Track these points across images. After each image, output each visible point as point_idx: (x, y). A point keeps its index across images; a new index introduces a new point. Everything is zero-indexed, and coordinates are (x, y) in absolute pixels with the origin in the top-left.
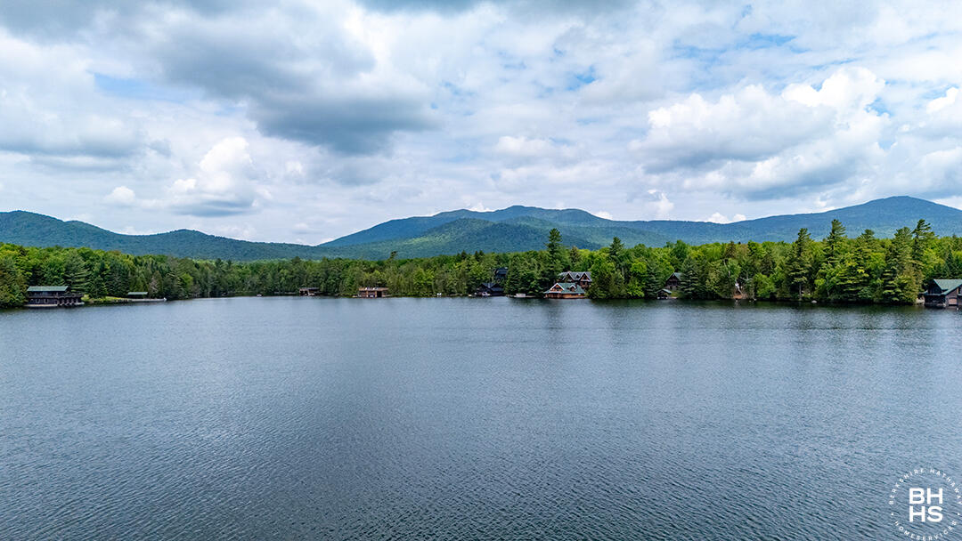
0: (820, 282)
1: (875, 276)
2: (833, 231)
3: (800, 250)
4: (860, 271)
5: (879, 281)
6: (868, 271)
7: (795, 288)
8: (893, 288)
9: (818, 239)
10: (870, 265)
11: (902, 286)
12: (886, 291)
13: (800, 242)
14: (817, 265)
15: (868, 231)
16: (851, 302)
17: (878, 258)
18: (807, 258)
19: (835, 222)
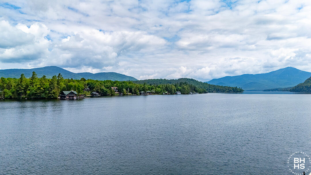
0: (28, 92)
1: (46, 90)
2: (33, 75)
3: (21, 82)
4: (41, 88)
5: (47, 92)
6: (44, 89)
7: (19, 94)
8: (51, 94)
9: (28, 78)
10: (45, 87)
11: (54, 93)
12: (49, 95)
13: (21, 78)
14: (27, 86)
15: (44, 76)
16: (39, 99)
17: (47, 84)
18: (24, 84)
19: (34, 72)
